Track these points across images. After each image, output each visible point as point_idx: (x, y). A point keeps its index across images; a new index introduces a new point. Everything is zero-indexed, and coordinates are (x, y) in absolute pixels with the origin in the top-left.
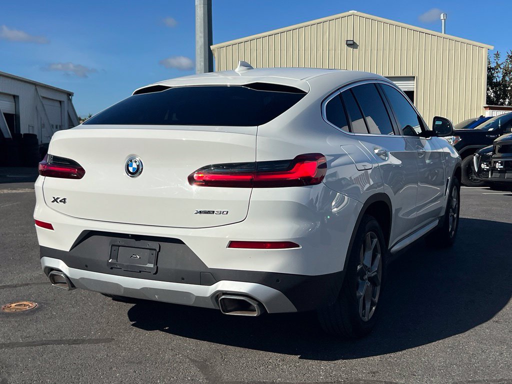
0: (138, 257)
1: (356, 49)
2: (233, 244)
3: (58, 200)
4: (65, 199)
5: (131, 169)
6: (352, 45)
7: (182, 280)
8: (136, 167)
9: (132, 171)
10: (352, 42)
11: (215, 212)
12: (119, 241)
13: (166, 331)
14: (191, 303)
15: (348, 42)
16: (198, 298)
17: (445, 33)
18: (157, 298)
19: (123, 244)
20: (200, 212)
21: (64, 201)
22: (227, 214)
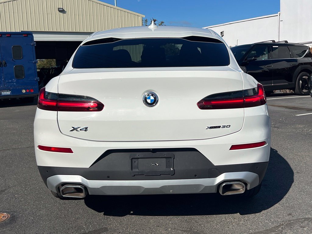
0: (158, 165)
1: (65, 14)
2: (234, 147)
3: (79, 129)
4: (86, 128)
5: (149, 101)
6: (62, 11)
7: (195, 177)
8: (153, 99)
9: (150, 102)
10: (62, 9)
11: (221, 127)
12: (138, 155)
13: (132, 214)
14: (199, 191)
15: (59, 9)
16: (206, 187)
17: (116, 6)
18: (171, 192)
19: (142, 156)
20: (211, 128)
21: (86, 129)
22: (229, 127)
